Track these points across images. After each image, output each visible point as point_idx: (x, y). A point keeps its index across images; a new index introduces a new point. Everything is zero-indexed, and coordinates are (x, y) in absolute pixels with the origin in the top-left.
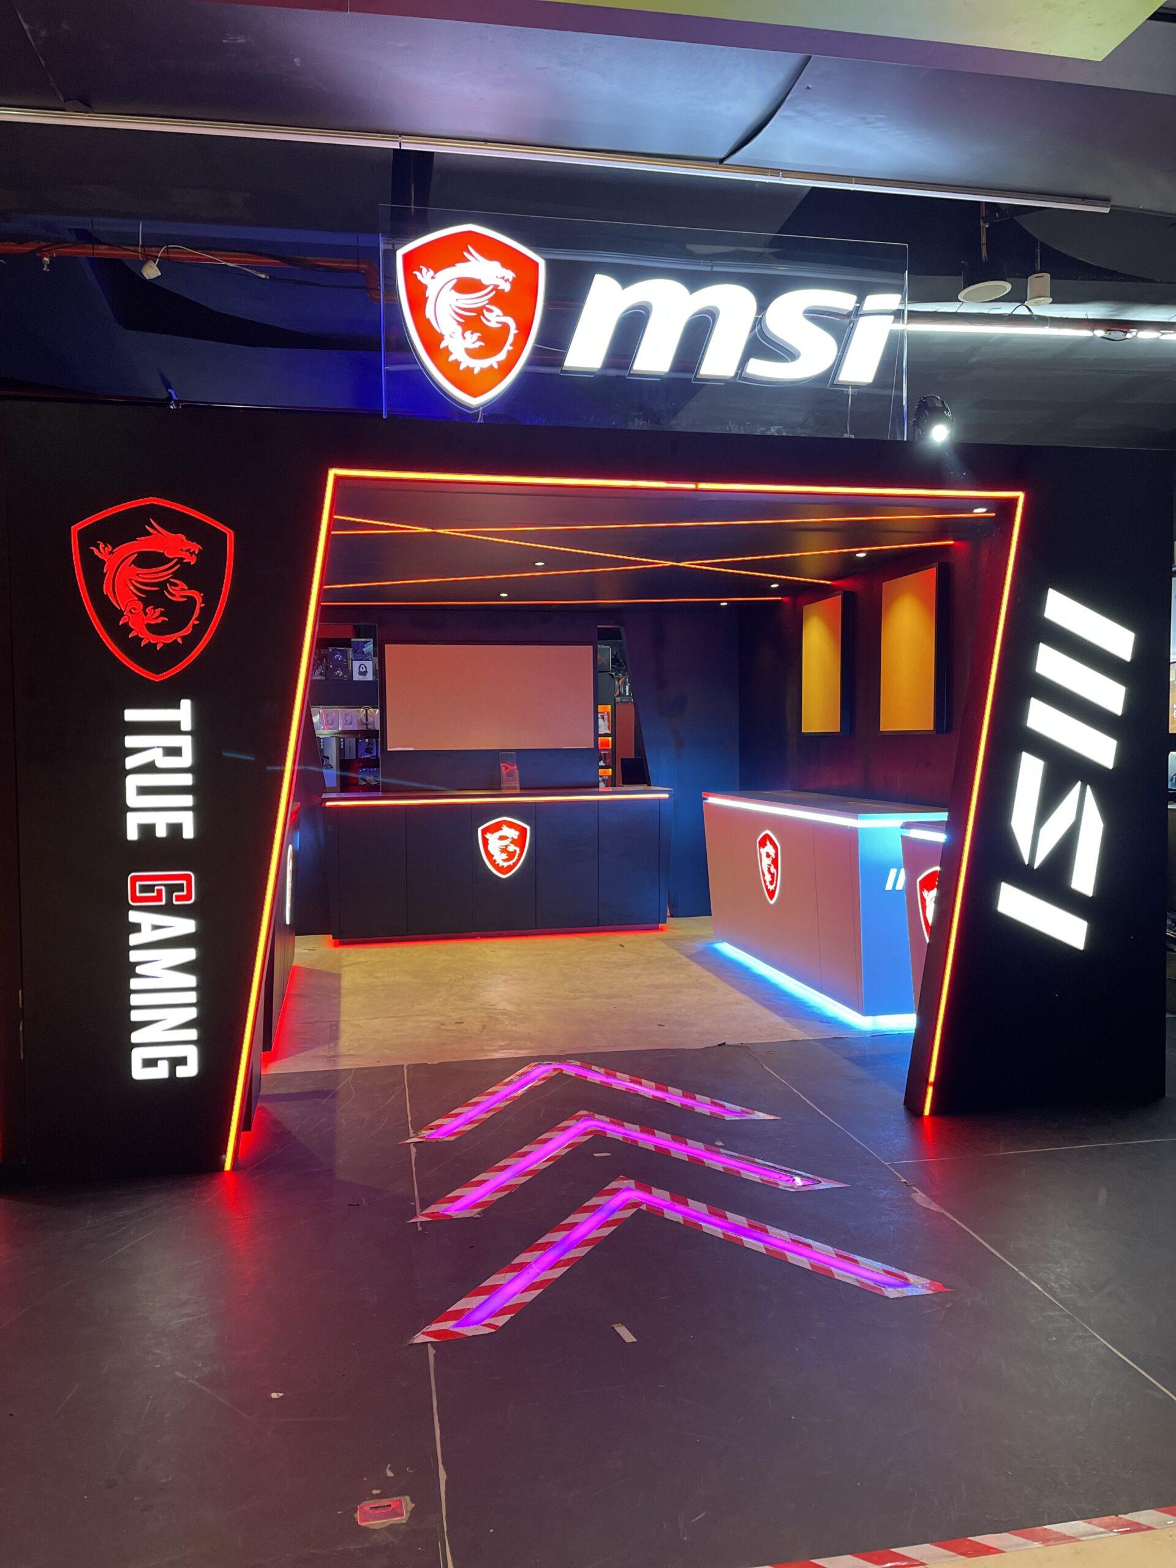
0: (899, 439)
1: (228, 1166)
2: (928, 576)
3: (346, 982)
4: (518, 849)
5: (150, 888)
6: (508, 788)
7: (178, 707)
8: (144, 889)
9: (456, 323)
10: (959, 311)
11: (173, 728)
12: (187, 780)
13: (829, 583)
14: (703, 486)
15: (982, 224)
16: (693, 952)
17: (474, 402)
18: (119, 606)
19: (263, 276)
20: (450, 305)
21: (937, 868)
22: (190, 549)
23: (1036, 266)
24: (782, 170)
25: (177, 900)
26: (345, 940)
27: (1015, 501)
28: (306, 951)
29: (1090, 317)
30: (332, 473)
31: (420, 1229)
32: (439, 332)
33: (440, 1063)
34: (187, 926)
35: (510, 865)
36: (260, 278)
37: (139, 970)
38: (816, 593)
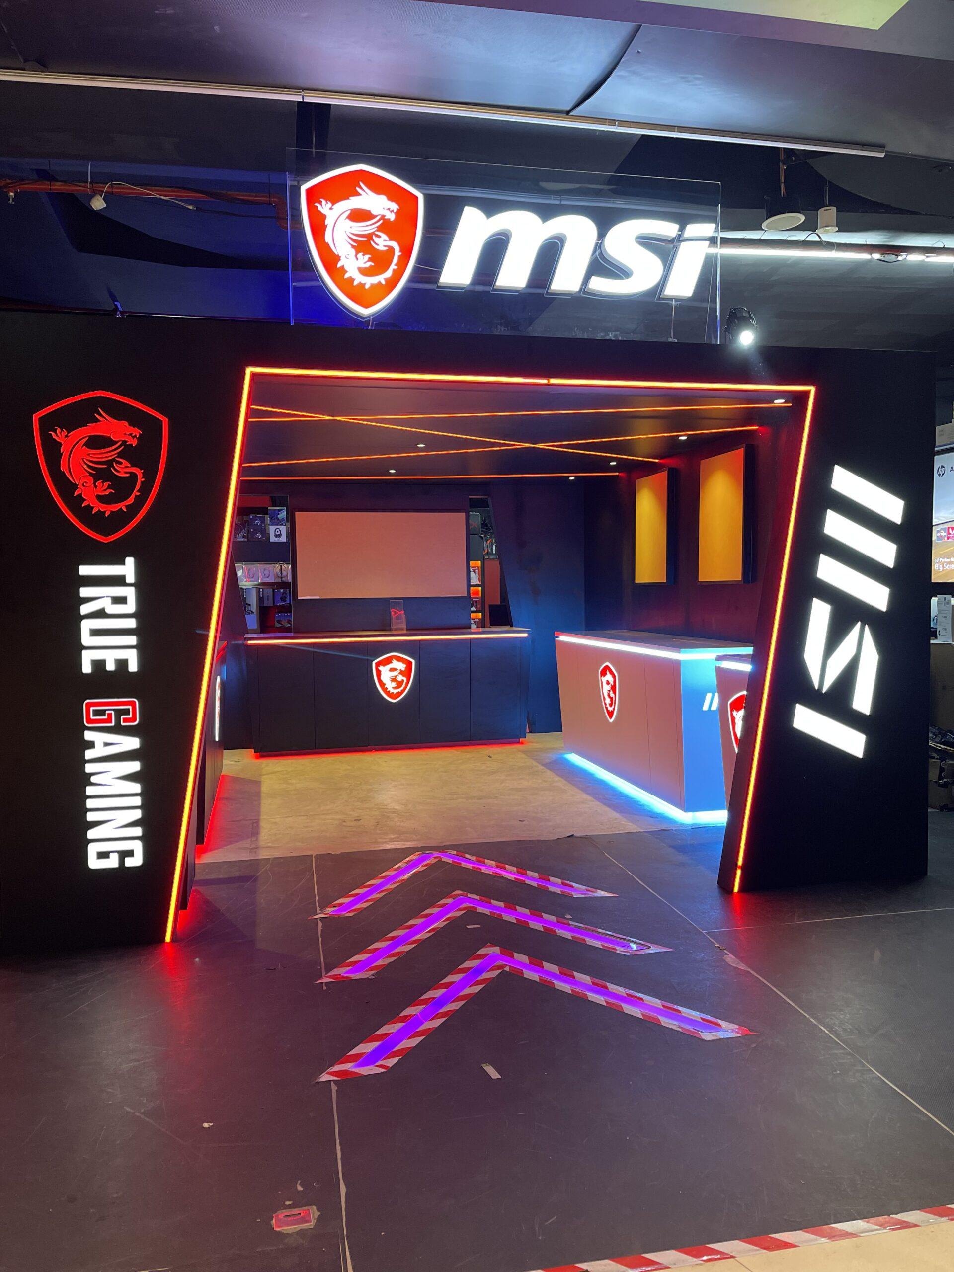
0: (713, 342)
1: (168, 938)
2: (737, 456)
3: (265, 788)
4: (405, 679)
5: (102, 713)
6: (396, 629)
7: (123, 563)
8: (97, 713)
9: (350, 246)
10: (762, 238)
11: (119, 581)
12: (132, 623)
13: (657, 461)
14: (553, 381)
15: (781, 166)
16: (547, 761)
17: (365, 312)
18: (74, 480)
19: (191, 207)
20: (346, 231)
21: (745, 693)
22: (132, 434)
23: (825, 200)
24: (617, 121)
25: (124, 722)
26: (265, 754)
27: (807, 393)
28: (232, 763)
29: (868, 243)
30: (249, 370)
31: (325, 988)
32: (337, 254)
33: (341, 853)
34: (132, 743)
35: (399, 692)
36: (188, 209)
37: (93, 779)
38: (647, 469)
